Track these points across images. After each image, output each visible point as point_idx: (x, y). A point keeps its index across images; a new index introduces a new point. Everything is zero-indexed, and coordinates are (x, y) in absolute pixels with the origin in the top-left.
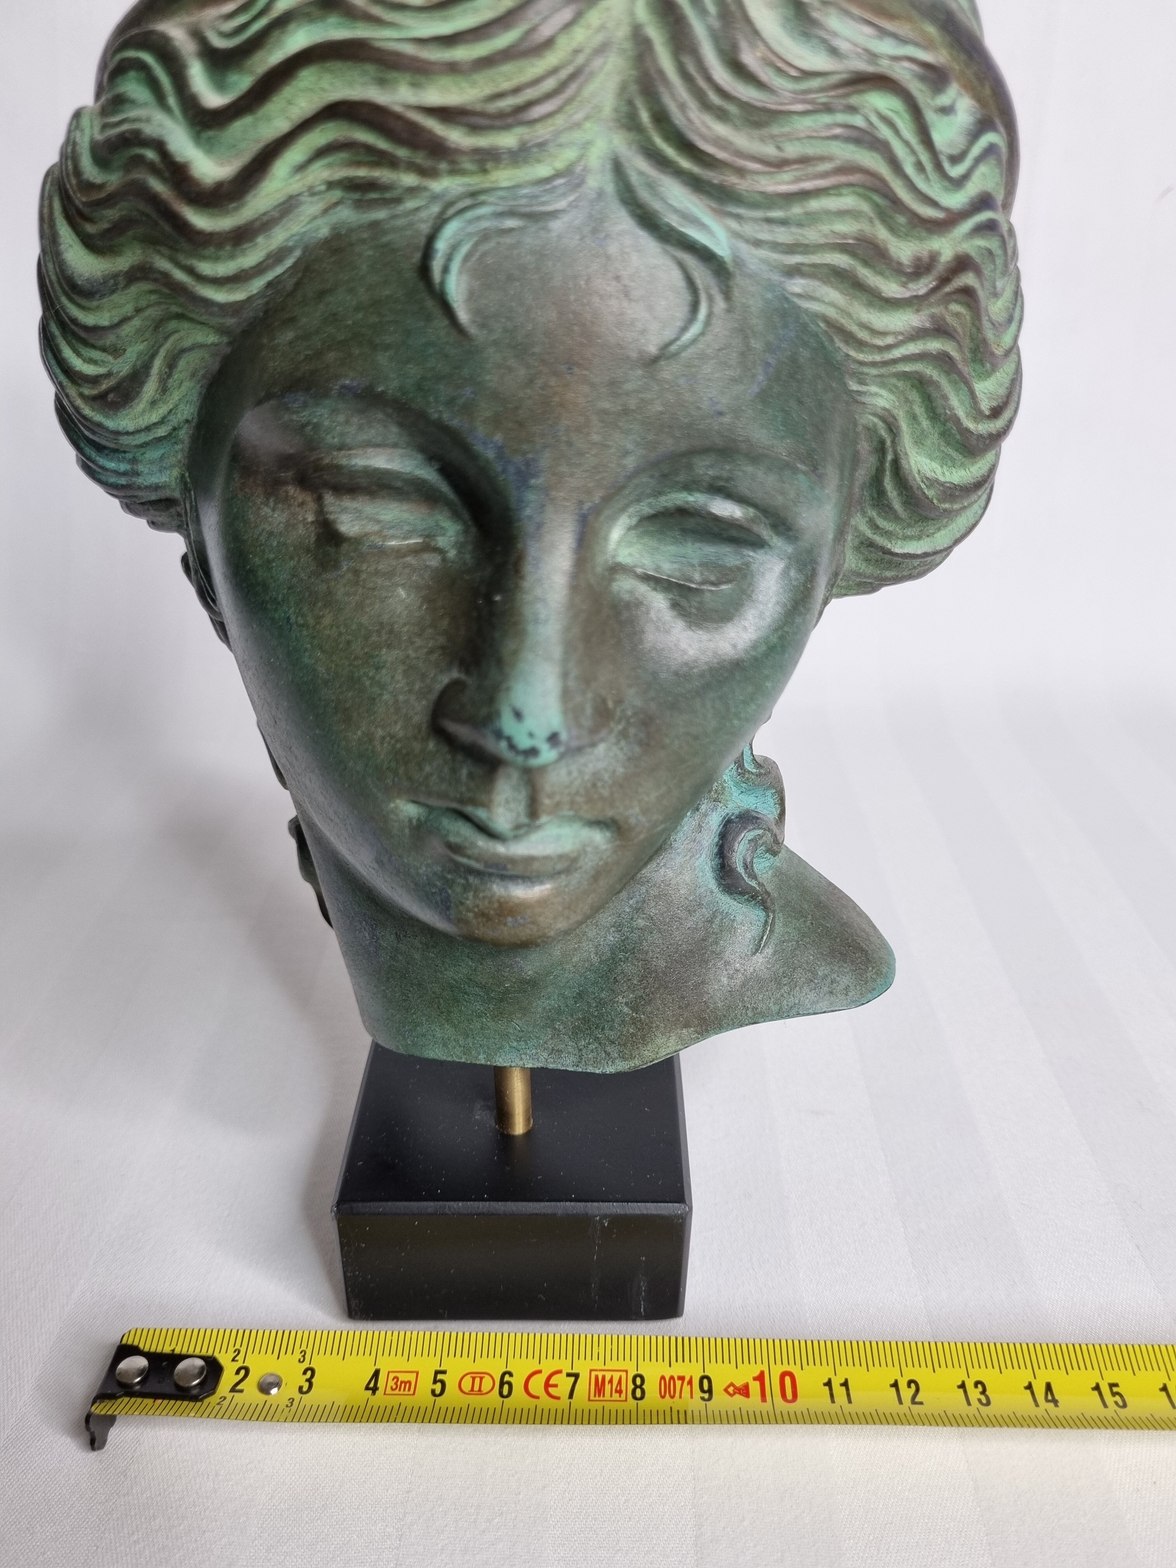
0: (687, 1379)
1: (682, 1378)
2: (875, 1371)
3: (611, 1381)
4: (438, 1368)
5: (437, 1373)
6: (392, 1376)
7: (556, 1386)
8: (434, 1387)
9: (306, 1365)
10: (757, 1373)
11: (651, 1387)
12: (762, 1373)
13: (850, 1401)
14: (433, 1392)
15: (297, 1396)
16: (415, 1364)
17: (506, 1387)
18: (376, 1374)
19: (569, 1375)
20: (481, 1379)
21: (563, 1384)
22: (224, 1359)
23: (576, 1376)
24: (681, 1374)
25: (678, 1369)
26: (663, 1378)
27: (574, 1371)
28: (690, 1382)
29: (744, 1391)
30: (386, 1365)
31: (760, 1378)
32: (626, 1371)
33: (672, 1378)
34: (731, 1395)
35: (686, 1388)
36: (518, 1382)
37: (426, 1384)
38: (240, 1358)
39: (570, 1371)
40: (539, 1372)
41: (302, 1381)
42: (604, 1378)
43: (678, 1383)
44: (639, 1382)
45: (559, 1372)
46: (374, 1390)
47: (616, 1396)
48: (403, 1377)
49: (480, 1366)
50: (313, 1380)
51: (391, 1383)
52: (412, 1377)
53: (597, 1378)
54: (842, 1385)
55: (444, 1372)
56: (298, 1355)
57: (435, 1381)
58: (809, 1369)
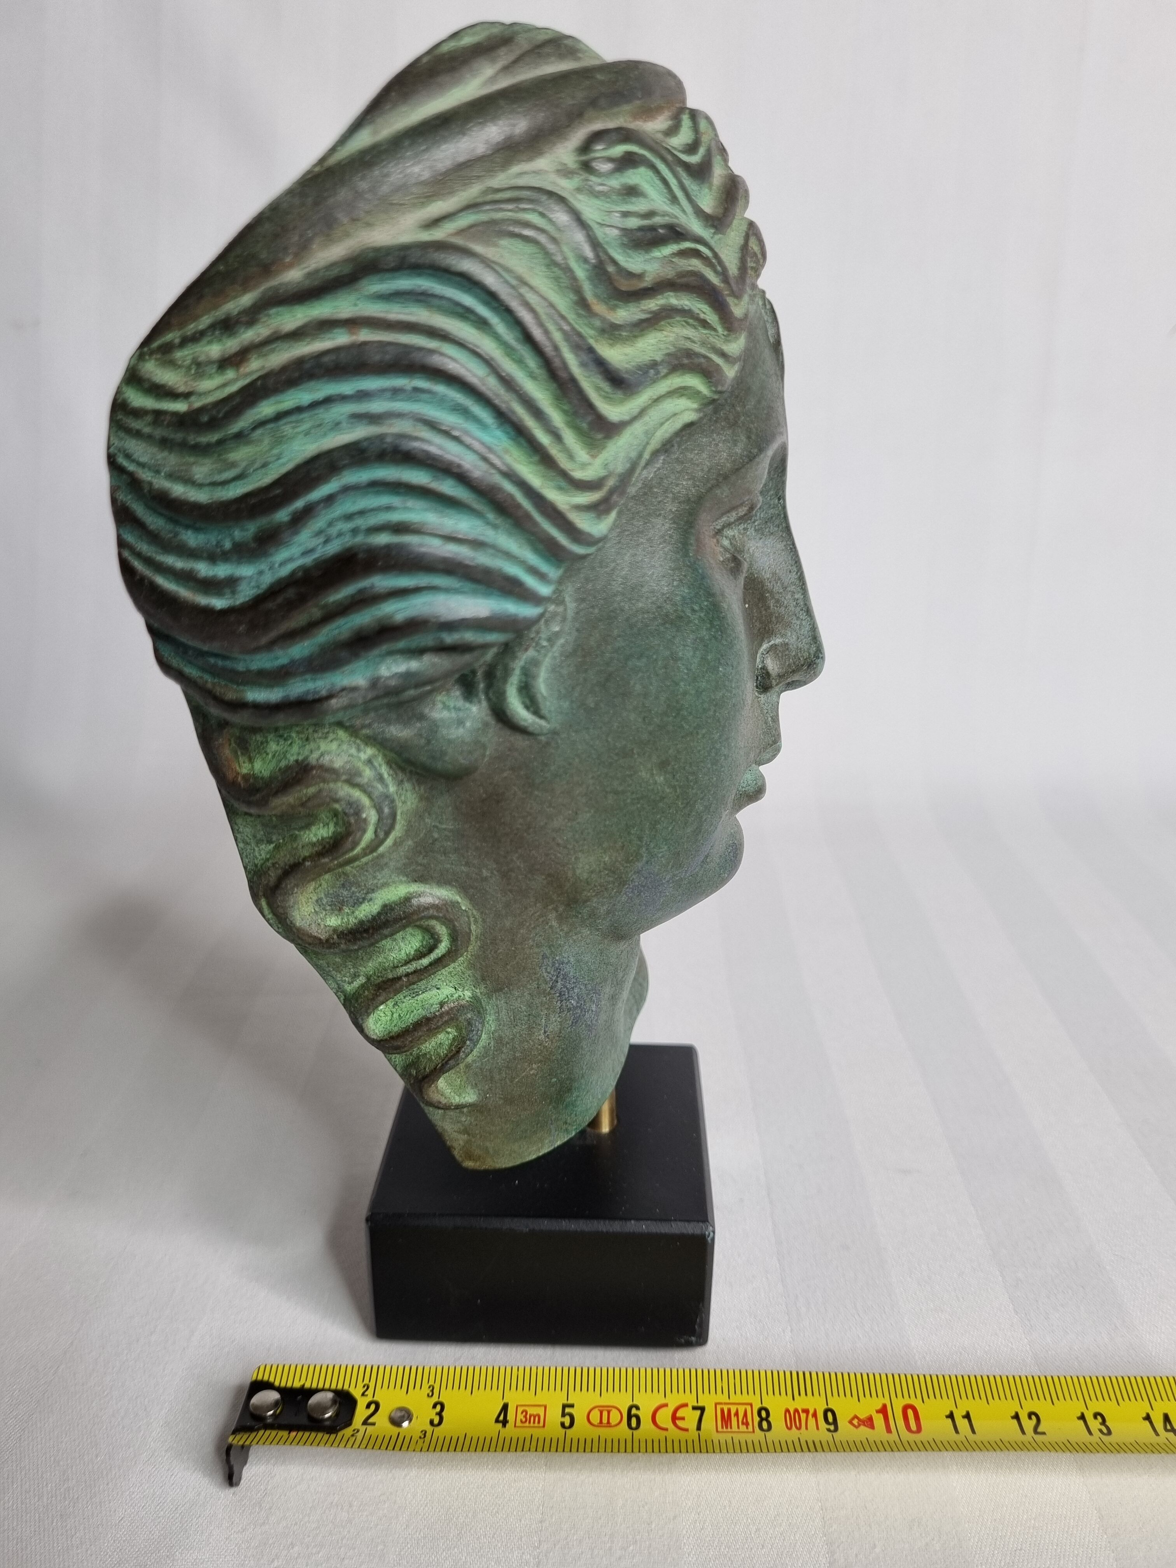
0: (811, 1412)
1: (806, 1411)
2: (995, 1403)
3: (737, 1414)
4: (565, 1402)
5: (564, 1407)
6: (520, 1410)
7: (683, 1419)
8: (563, 1420)
9: (435, 1399)
10: (879, 1407)
11: (777, 1419)
12: (885, 1406)
13: (973, 1431)
14: (563, 1425)
15: (429, 1429)
16: (543, 1397)
17: (634, 1421)
18: (505, 1408)
19: (694, 1408)
20: (609, 1413)
21: (690, 1417)
22: (356, 1393)
23: (702, 1409)
24: (805, 1407)
25: (801, 1403)
26: (787, 1411)
27: (700, 1404)
28: (815, 1415)
29: (869, 1422)
30: (514, 1399)
31: (883, 1411)
32: (751, 1405)
33: (796, 1411)
34: (856, 1427)
35: (811, 1421)
36: (645, 1414)
37: (554, 1416)
38: (370, 1392)
39: (695, 1404)
40: (666, 1405)
41: (433, 1414)
42: (729, 1411)
43: (803, 1416)
44: (764, 1415)
45: (685, 1405)
46: (505, 1423)
47: (743, 1428)
48: (531, 1411)
49: (608, 1399)
50: (444, 1414)
51: (520, 1417)
52: (541, 1412)
53: (722, 1411)
54: (964, 1417)
55: (572, 1406)
56: (426, 1390)
57: (563, 1415)
58: (931, 1402)
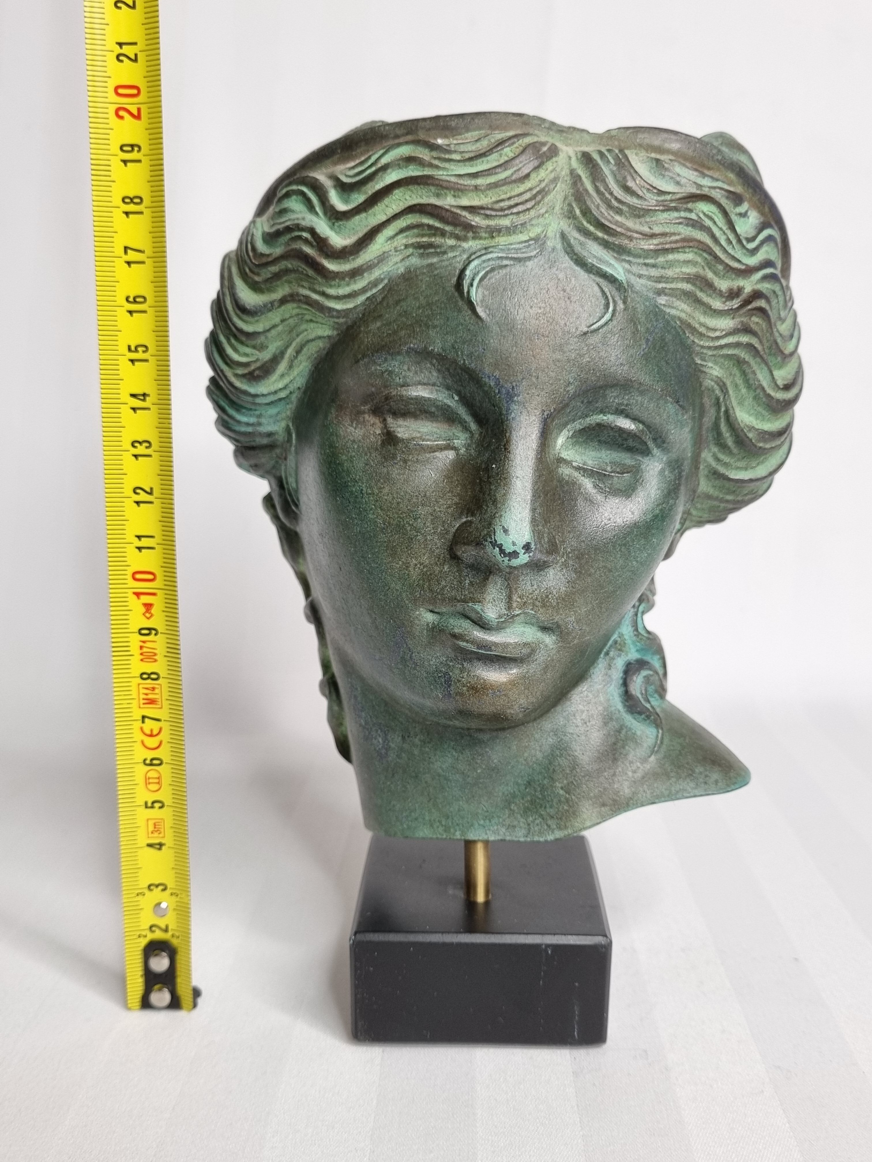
0: (142, 644)
1: (141, 647)
2: (127, 515)
3: (146, 694)
4: (144, 807)
5: (146, 807)
6: (150, 835)
7: (152, 731)
8: (157, 808)
9: (146, 891)
10: (135, 597)
11: (149, 668)
12: (135, 593)
14: (161, 808)
15: (168, 892)
16: (141, 822)
17: (155, 762)
18: (150, 845)
19: (143, 722)
20: (149, 778)
21: (149, 725)
22: (144, 942)
23: (144, 717)
24: (139, 648)
25: (135, 649)
26: (142, 660)
27: (140, 718)
28: (144, 642)
29: (148, 606)
30: (143, 839)
31: (138, 595)
32: (139, 684)
33: (141, 654)
34: (152, 616)
35: (148, 645)
36: (150, 755)
37: (155, 813)
38: (144, 933)
39: (141, 721)
40: (143, 742)
41: (157, 891)
42: (143, 699)
43: (145, 650)
44: (145, 676)
45: (142, 729)
46: (161, 845)
47: (157, 691)
48: (151, 828)
49: (140, 779)
50: (157, 884)
51: (156, 834)
52: (151, 823)
53: (144, 704)
54: (140, 540)
55: (146, 803)
56: (140, 898)
57: (152, 807)
58: (130, 560)
